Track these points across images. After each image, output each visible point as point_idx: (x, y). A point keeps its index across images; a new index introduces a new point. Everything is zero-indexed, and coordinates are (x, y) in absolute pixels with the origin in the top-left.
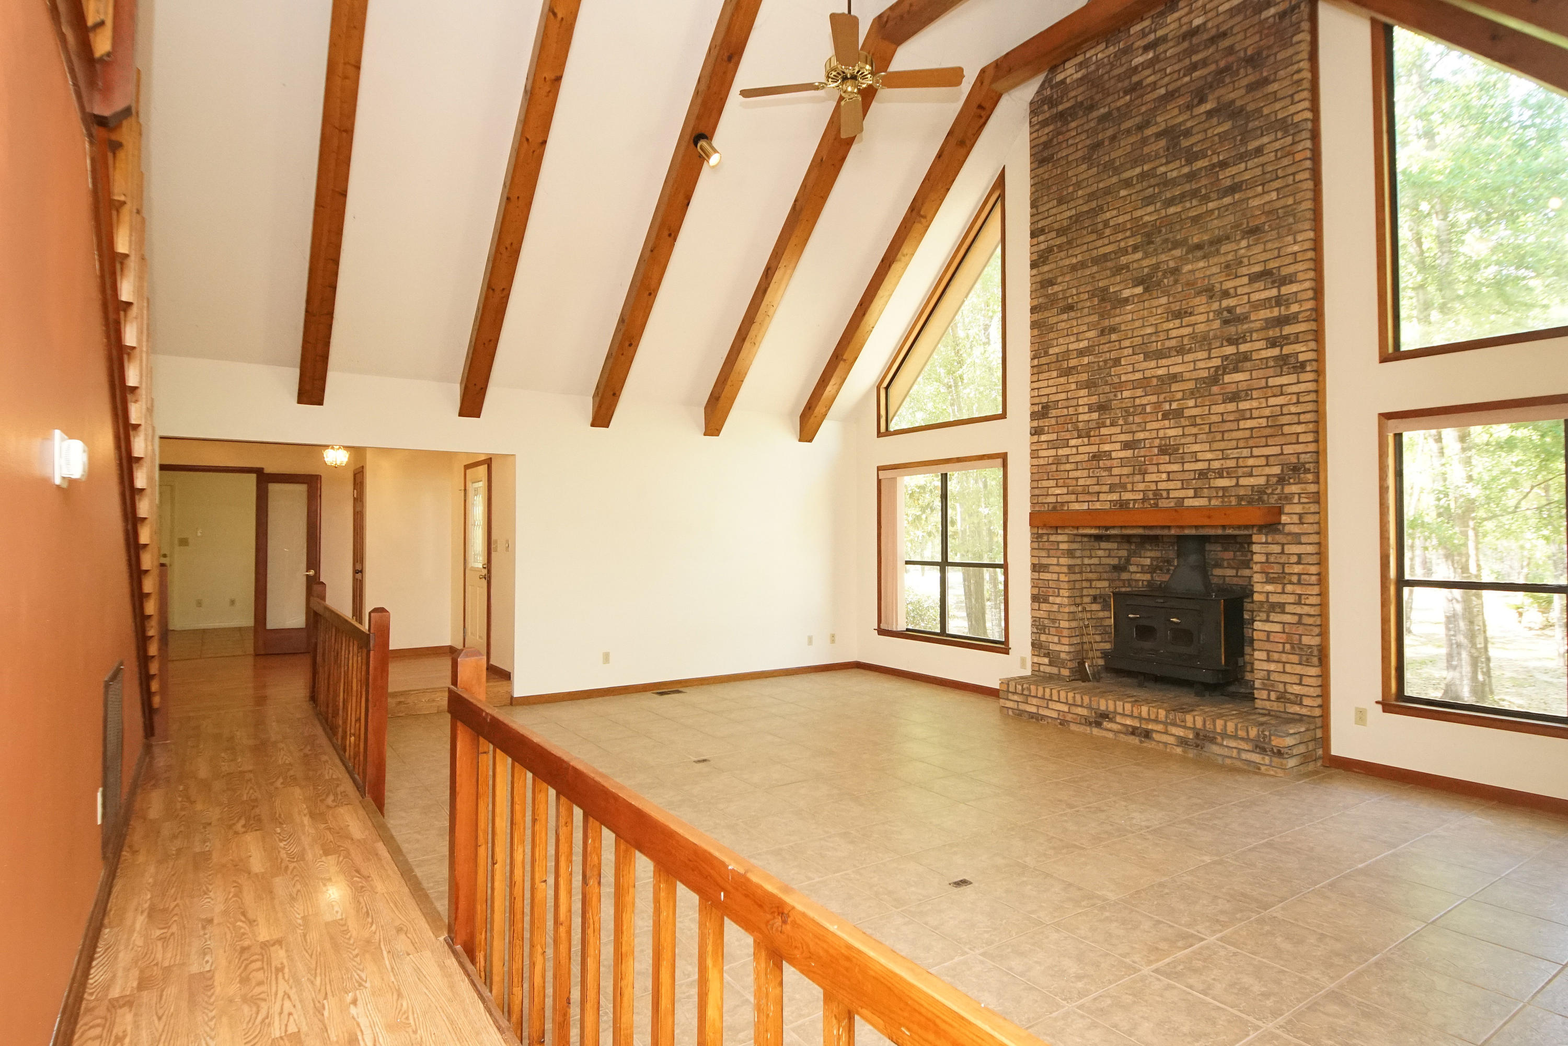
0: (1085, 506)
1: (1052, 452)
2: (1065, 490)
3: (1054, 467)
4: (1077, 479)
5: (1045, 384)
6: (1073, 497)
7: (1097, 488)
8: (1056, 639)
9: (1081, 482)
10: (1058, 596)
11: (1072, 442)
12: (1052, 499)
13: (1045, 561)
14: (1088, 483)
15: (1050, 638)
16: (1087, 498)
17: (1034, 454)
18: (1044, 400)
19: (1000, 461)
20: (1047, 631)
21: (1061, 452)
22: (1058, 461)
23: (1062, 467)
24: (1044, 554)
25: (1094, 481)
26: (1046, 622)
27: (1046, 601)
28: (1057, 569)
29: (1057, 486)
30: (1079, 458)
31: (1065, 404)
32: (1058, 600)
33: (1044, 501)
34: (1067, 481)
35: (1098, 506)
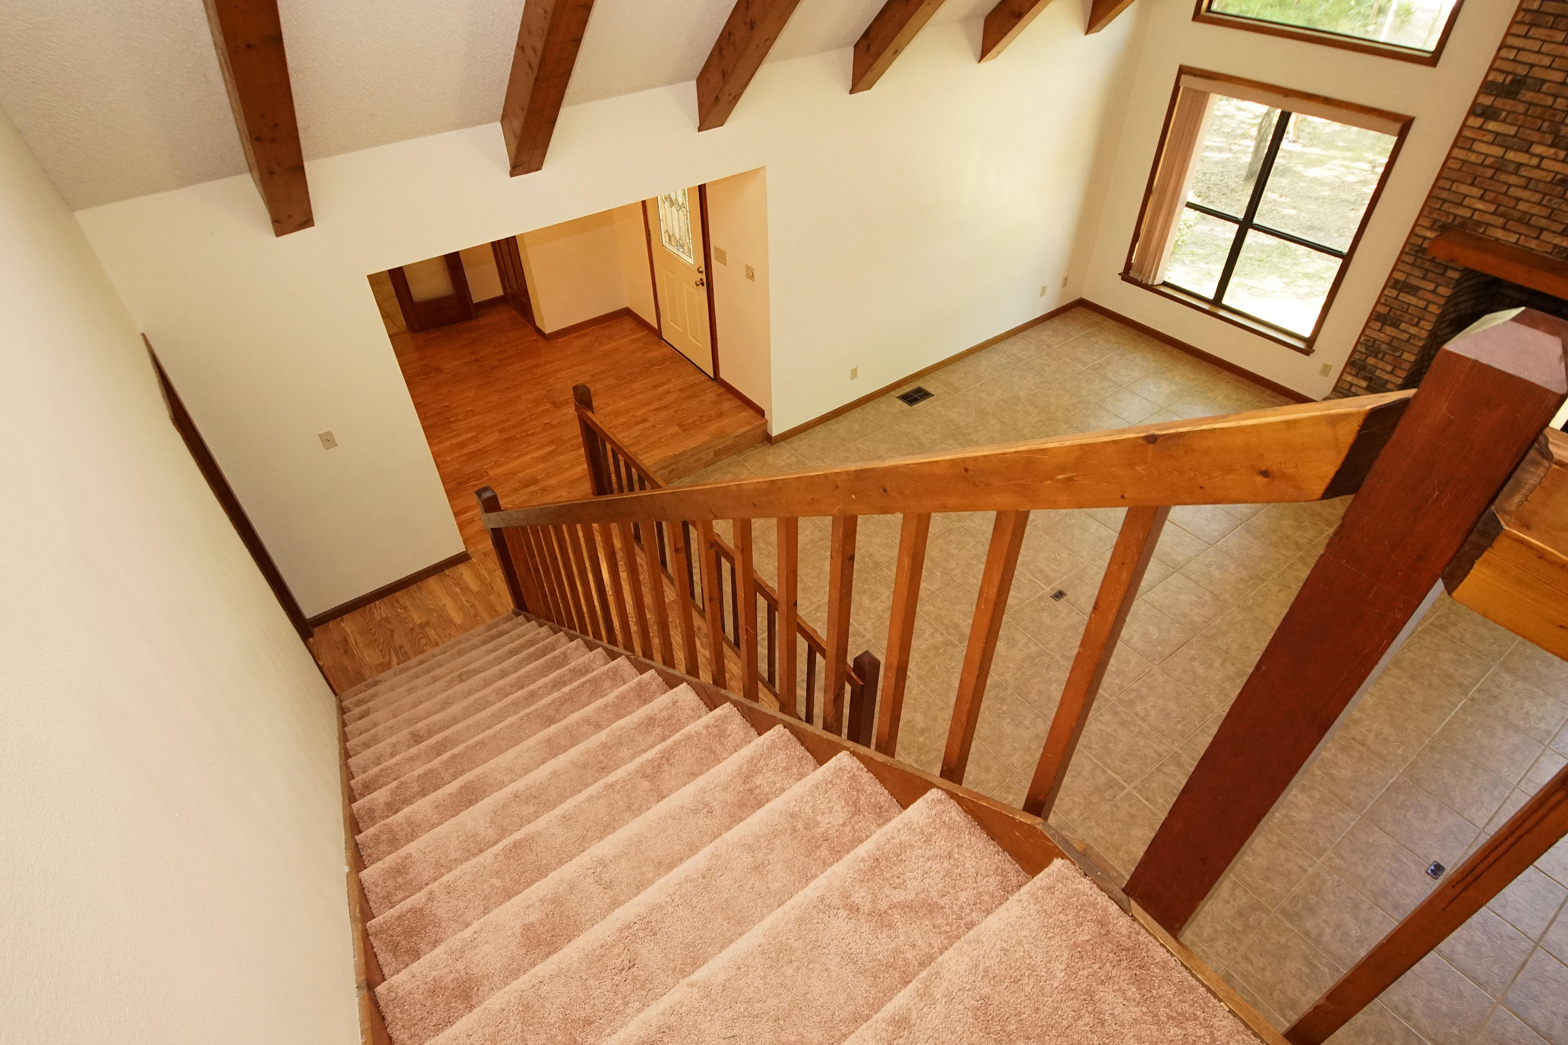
0: (1513, 238)
1: (1497, 151)
2: (1492, 208)
3: (1490, 172)
4: (1518, 200)
5: (1536, 46)
6: (1501, 221)
7: (1543, 223)
8: (1389, 368)
9: (1522, 206)
10: (1417, 325)
11: (1538, 149)
12: (1466, 213)
13: (1414, 282)
14: (1532, 211)
15: (1381, 364)
16: (1523, 229)
17: (1460, 141)
18: (1522, 71)
19: (1398, 126)
20: (1380, 356)
21: (1511, 155)
22: (1500, 166)
23: (1503, 177)
24: (1418, 273)
25: (1545, 212)
26: (1383, 346)
27: (1395, 325)
28: (1430, 297)
29: (1481, 198)
30: (1537, 174)
31: (1554, 89)
32: (1413, 330)
33: (1451, 210)
34: (1501, 197)
35: (1533, 244)
